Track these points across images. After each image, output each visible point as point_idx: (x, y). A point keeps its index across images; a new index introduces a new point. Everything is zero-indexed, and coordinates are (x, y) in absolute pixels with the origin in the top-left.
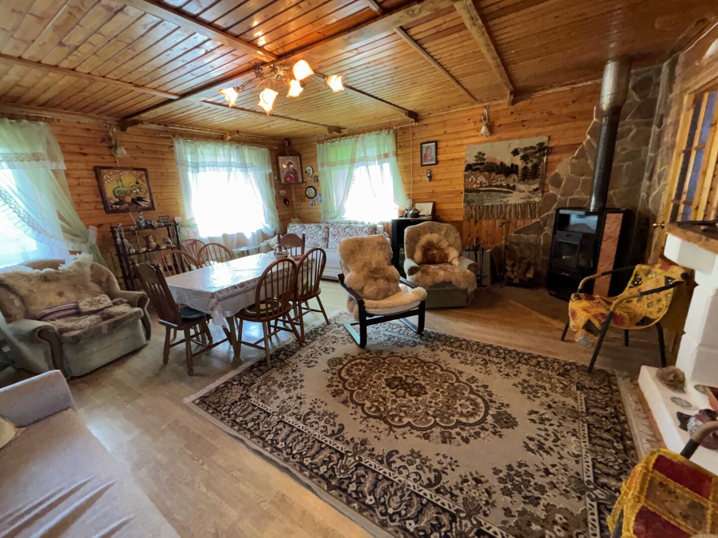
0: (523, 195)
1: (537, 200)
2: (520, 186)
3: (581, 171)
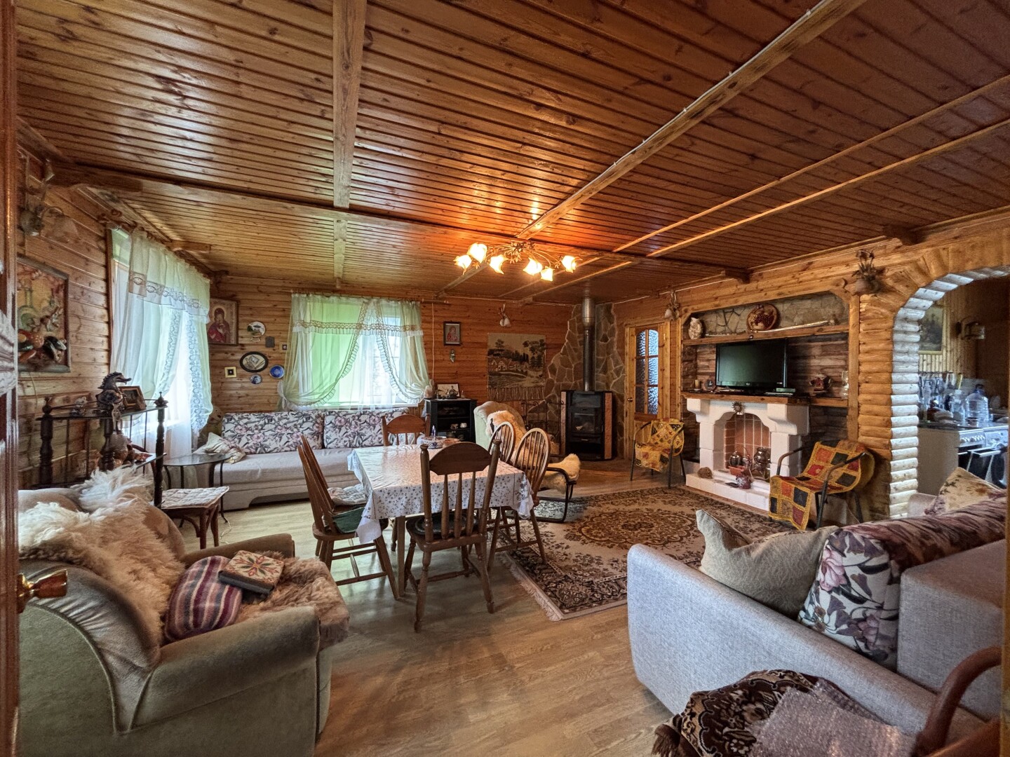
0: (533, 380)
1: (542, 384)
2: (530, 372)
3: (566, 364)
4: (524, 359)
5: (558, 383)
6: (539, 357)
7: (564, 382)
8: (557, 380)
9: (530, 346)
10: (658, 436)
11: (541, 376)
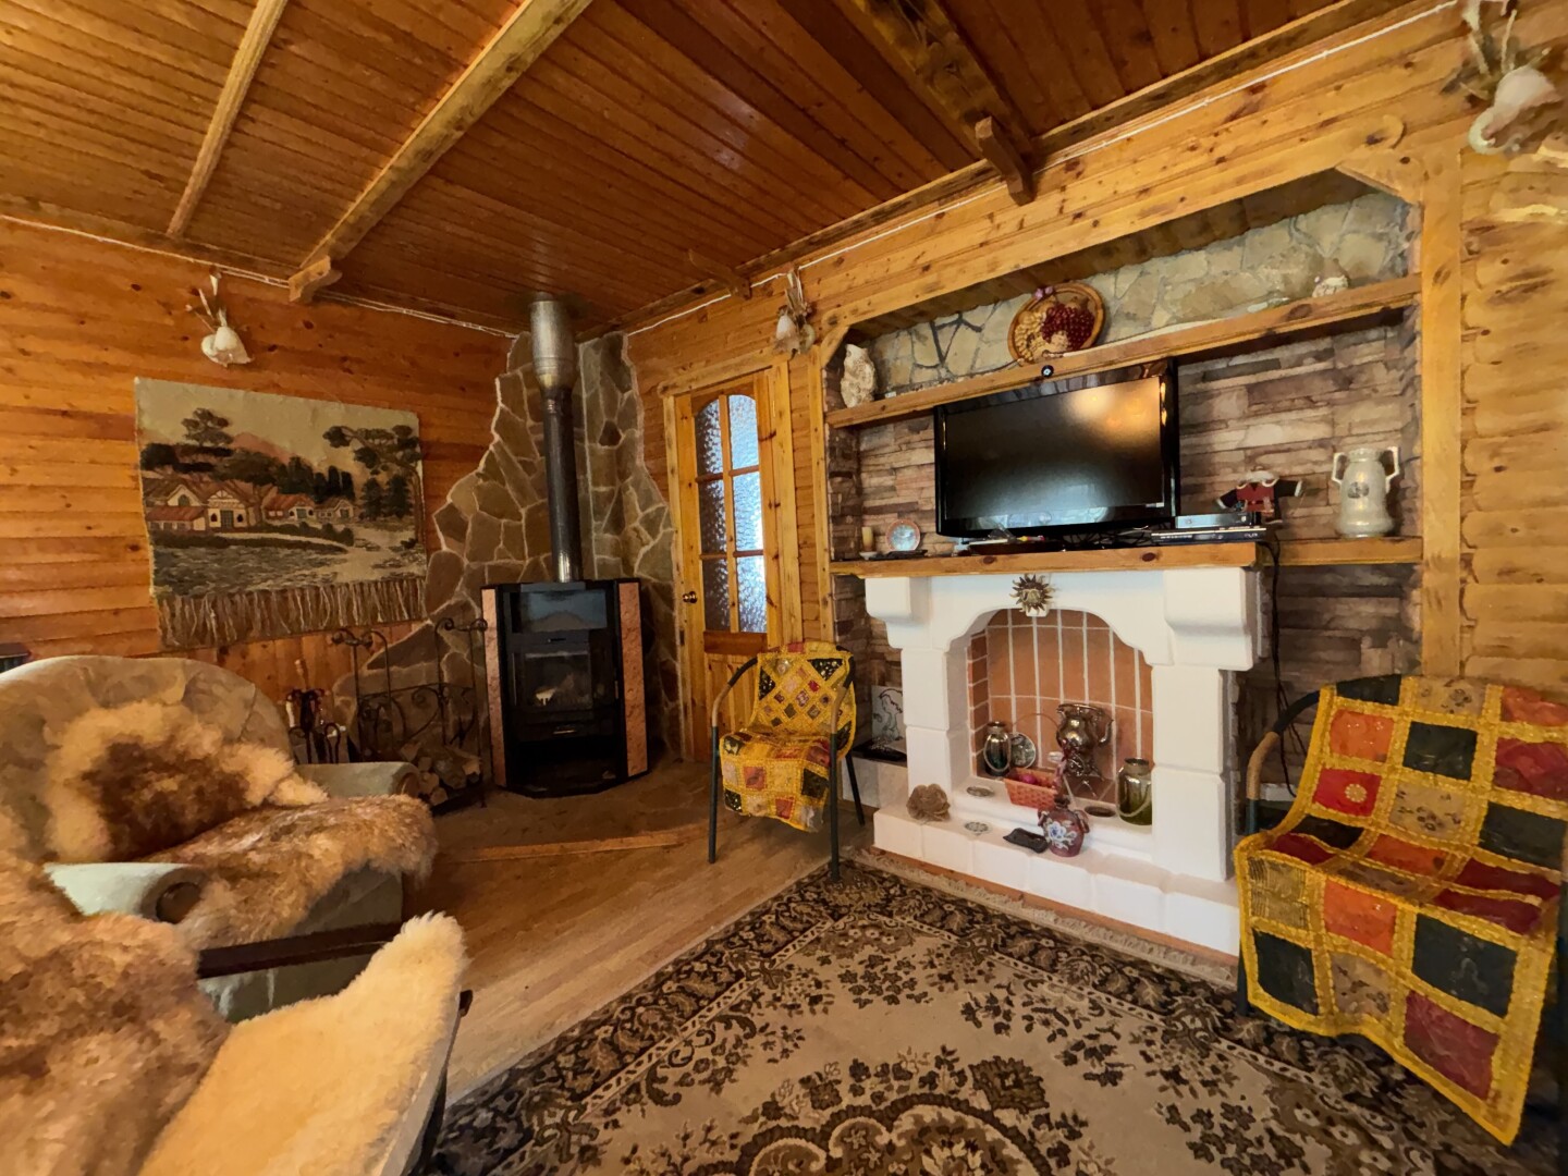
1: (415, 569)
2: (365, 533)
3: (496, 505)
4: (333, 486)
5: (474, 566)
6: (399, 484)
7: (496, 561)
8: (472, 558)
9: (357, 445)
10: (779, 698)
11: (409, 545)
